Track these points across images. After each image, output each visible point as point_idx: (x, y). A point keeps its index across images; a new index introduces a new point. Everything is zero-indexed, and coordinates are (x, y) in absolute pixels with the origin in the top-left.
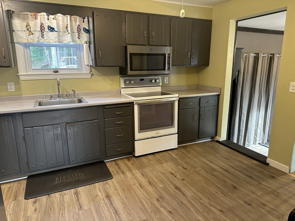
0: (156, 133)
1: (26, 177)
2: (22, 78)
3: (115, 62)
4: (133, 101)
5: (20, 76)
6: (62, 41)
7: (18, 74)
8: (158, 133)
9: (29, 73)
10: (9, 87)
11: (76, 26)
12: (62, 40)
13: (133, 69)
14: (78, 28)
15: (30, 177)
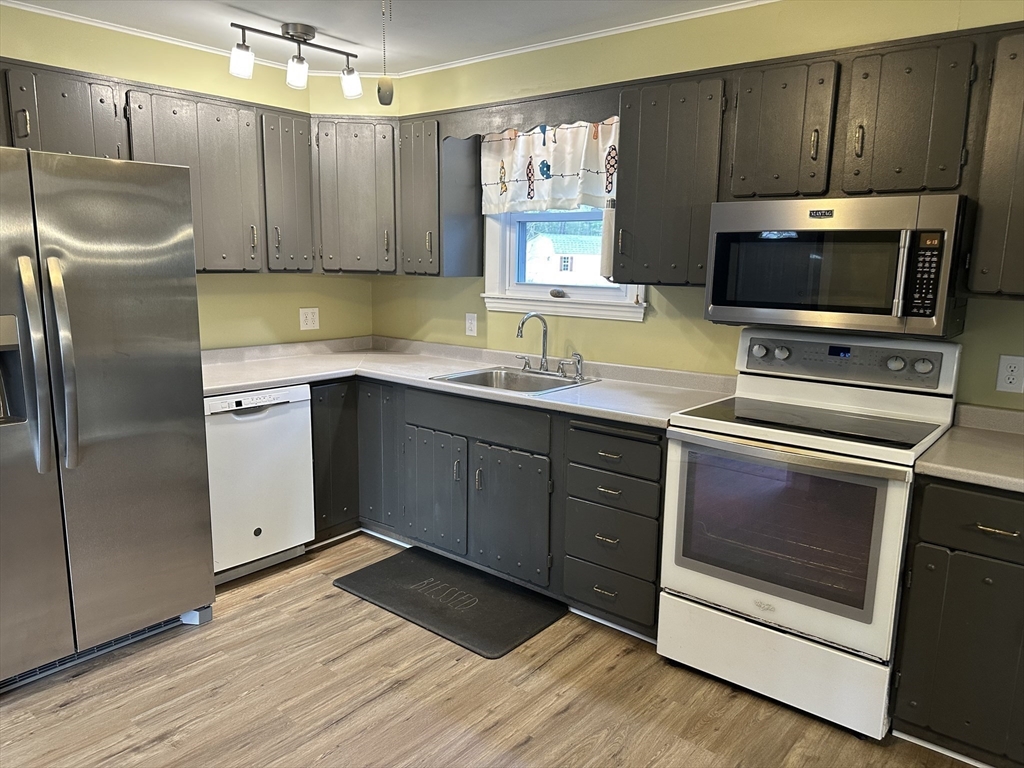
0: (759, 605)
1: (408, 546)
2: (490, 305)
3: (675, 267)
4: (664, 426)
5: (486, 300)
6: (566, 203)
7: (483, 295)
8: (769, 608)
9: (509, 294)
10: (468, 325)
11: (605, 150)
12: (568, 200)
13: (728, 299)
14: (609, 158)
15: (415, 549)
